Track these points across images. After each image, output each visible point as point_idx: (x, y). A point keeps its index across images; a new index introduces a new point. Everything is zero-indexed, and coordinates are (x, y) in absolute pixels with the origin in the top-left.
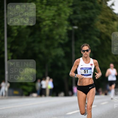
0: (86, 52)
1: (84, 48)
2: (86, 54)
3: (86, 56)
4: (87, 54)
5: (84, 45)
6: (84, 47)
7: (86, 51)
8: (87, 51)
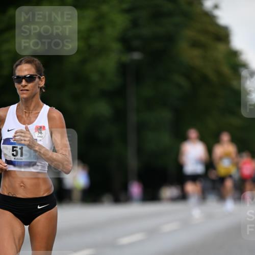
0: (24, 83)
1: (21, 70)
2: (26, 88)
3: (25, 96)
4: (27, 90)
5: (21, 61)
6: (19, 67)
7: (24, 81)
8: (30, 79)
